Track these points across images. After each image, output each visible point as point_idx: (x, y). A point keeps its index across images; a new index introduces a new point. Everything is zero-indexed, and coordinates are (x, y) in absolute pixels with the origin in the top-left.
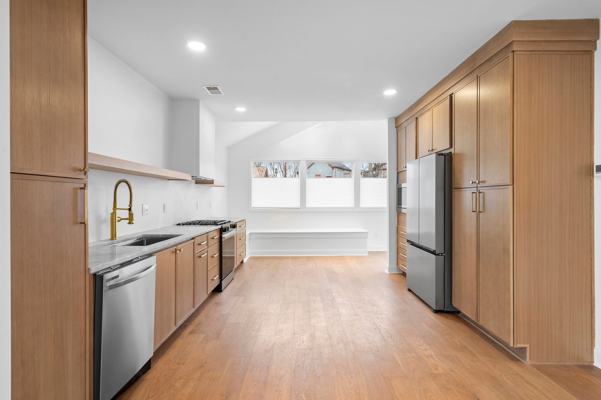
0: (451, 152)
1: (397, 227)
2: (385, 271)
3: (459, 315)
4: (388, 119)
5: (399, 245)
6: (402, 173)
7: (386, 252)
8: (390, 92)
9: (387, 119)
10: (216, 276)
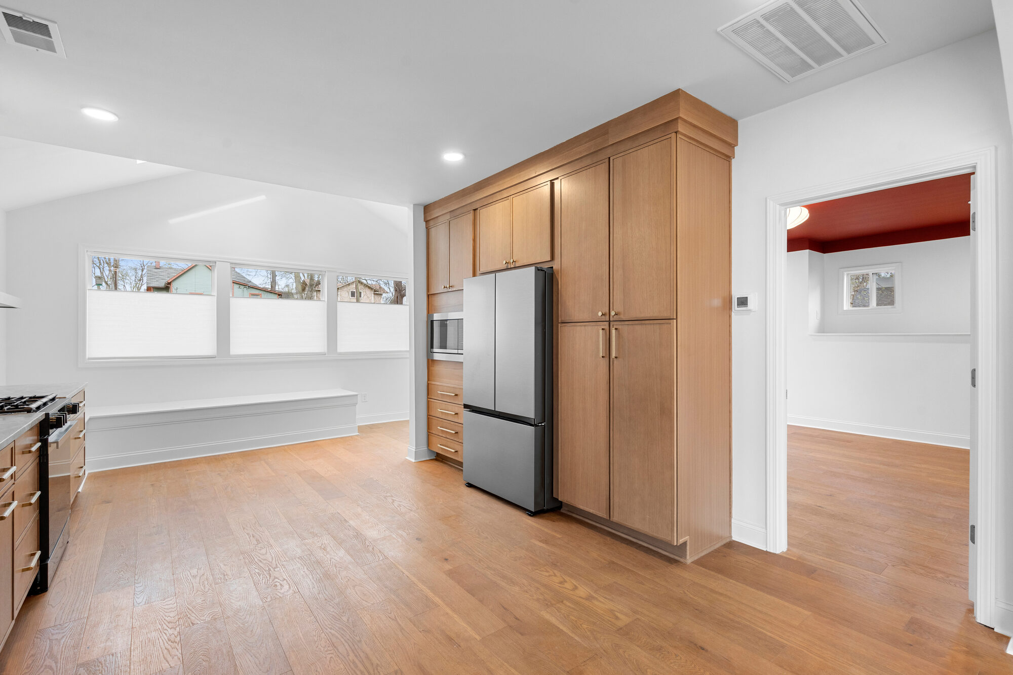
0: (552, 267)
1: (428, 384)
2: (407, 458)
3: (562, 511)
4: (414, 205)
5: (432, 413)
6: (439, 295)
7: (408, 421)
8: (453, 157)
9: (412, 205)
10: (34, 554)
